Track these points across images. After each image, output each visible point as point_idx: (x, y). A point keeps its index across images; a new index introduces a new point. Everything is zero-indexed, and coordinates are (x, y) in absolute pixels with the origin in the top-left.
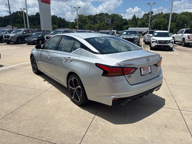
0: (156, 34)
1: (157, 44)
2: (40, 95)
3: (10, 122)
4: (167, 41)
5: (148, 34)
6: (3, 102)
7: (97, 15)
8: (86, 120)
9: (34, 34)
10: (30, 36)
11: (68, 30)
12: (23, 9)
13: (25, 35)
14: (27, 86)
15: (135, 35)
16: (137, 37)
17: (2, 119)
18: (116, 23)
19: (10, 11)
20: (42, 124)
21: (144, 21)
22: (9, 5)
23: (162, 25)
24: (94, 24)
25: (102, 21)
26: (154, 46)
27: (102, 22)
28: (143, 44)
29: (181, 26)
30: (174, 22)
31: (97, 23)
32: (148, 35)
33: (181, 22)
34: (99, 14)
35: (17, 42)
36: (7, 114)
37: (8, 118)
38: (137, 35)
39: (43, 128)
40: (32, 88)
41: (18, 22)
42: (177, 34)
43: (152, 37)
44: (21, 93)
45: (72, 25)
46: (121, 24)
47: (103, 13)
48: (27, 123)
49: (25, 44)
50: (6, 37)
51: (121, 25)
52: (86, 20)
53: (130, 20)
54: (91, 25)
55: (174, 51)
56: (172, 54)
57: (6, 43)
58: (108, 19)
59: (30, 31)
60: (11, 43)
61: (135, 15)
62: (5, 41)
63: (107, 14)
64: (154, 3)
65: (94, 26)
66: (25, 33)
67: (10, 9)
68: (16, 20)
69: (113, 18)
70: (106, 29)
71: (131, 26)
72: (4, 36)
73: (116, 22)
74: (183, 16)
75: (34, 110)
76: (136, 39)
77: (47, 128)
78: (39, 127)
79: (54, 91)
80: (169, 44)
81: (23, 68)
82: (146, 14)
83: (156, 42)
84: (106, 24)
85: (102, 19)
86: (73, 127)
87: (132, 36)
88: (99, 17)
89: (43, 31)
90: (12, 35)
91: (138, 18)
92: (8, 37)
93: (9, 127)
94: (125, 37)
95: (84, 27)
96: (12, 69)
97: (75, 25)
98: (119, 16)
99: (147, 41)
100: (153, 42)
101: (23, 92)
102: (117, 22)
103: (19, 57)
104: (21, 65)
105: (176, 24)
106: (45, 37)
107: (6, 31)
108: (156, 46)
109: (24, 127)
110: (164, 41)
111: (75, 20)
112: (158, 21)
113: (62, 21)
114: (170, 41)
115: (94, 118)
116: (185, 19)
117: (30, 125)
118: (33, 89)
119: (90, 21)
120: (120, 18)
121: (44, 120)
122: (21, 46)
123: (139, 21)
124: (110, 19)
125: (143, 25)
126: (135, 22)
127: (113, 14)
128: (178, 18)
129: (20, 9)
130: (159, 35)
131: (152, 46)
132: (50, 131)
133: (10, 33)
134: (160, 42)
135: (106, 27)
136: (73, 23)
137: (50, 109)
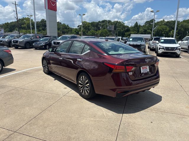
0: (163, 41)
1: (164, 51)
2: (59, 100)
3: (35, 128)
4: (174, 48)
5: (154, 40)
6: (24, 107)
7: (99, 22)
8: (112, 127)
9: (41, 39)
10: (38, 41)
11: (74, 36)
12: (30, 16)
13: (33, 40)
14: (44, 91)
15: (142, 41)
16: (143, 43)
17: (26, 125)
18: (118, 30)
19: (17, 17)
20: (68, 131)
21: (146, 29)
22: (16, 11)
23: (164, 32)
24: (97, 31)
25: (104, 27)
26: (161, 52)
27: (105, 29)
28: (148, 50)
29: (182, 34)
31: (99, 29)
32: (153, 42)
33: (182, 29)
34: (102, 21)
35: (25, 47)
36: (30, 119)
37: (32, 123)
38: (143, 41)
39: (70, 135)
40: (50, 92)
41: (24, 28)
42: (182, 41)
43: (158, 44)
44: (40, 98)
45: (75, 31)
46: (123, 30)
47: (106, 20)
48: (53, 129)
49: (32, 49)
50: (15, 42)
51: (123, 32)
52: (89, 26)
53: (132, 27)
54: (94, 31)
55: (181, 58)
56: (180, 60)
57: (14, 48)
58: (111, 26)
59: (38, 37)
60: (19, 48)
61: (137, 22)
62: (13, 46)
63: (109, 21)
64: (158, 11)
65: (97, 33)
66: (33, 39)
67: (17, 15)
68: (22, 26)
69: (115, 24)
70: (108, 35)
71: (133, 32)
72: (12, 40)
73: (118, 28)
74: (185, 24)
75: (56, 116)
76: (142, 45)
77: (74, 135)
78: (66, 134)
79: (72, 96)
80: (176, 51)
81: (36, 73)
82: (148, 21)
83: (163, 48)
84: (108, 30)
85: (105, 26)
86: (101, 135)
87: (139, 43)
88: (102, 24)
89: (49, 37)
90: (20, 40)
91: (140, 25)
92: (17, 42)
93: (35, 133)
94: (132, 43)
95: (87, 33)
96: (26, 73)
97: (78, 31)
98: (122, 23)
99: (153, 47)
100: (160, 48)
101: (41, 96)
102: (120, 29)
103: (30, 62)
104: (34, 69)
105: (177, 31)
106: (53, 42)
107: (14, 36)
108: (163, 53)
109: (50, 133)
110: (171, 48)
111: (78, 27)
112: (160, 28)
113: (66, 27)
114: (177, 47)
115: (120, 126)
116: (187, 27)
117: (56, 131)
118: (51, 94)
119: (93, 28)
120: (123, 25)
121: (69, 126)
122: (29, 51)
123: (141, 28)
124: (113, 26)
125: (145, 32)
126: (137, 29)
127: (115, 21)
129: (28, 16)
130: (166, 42)
131: (158, 52)
132: (78, 138)
133: (19, 38)
134: (167, 48)
135: (109, 33)
136: (76, 29)
137: (73, 115)
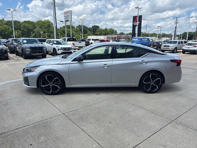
0: (55, 42)
2: (124, 100)
30: (19, 30)
33: (26, 30)
36: (154, 114)
40: (101, 101)
83: (62, 49)
100: (59, 49)
105: (21, 32)
116: (29, 28)
128: (22, 26)
134: (65, 49)
